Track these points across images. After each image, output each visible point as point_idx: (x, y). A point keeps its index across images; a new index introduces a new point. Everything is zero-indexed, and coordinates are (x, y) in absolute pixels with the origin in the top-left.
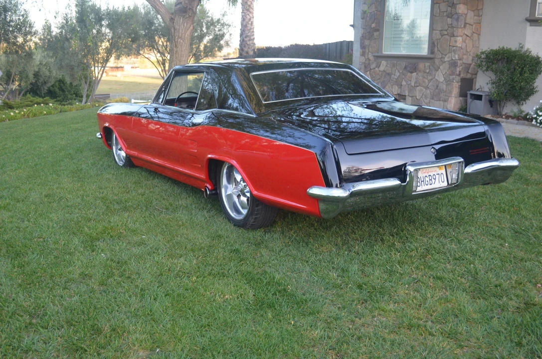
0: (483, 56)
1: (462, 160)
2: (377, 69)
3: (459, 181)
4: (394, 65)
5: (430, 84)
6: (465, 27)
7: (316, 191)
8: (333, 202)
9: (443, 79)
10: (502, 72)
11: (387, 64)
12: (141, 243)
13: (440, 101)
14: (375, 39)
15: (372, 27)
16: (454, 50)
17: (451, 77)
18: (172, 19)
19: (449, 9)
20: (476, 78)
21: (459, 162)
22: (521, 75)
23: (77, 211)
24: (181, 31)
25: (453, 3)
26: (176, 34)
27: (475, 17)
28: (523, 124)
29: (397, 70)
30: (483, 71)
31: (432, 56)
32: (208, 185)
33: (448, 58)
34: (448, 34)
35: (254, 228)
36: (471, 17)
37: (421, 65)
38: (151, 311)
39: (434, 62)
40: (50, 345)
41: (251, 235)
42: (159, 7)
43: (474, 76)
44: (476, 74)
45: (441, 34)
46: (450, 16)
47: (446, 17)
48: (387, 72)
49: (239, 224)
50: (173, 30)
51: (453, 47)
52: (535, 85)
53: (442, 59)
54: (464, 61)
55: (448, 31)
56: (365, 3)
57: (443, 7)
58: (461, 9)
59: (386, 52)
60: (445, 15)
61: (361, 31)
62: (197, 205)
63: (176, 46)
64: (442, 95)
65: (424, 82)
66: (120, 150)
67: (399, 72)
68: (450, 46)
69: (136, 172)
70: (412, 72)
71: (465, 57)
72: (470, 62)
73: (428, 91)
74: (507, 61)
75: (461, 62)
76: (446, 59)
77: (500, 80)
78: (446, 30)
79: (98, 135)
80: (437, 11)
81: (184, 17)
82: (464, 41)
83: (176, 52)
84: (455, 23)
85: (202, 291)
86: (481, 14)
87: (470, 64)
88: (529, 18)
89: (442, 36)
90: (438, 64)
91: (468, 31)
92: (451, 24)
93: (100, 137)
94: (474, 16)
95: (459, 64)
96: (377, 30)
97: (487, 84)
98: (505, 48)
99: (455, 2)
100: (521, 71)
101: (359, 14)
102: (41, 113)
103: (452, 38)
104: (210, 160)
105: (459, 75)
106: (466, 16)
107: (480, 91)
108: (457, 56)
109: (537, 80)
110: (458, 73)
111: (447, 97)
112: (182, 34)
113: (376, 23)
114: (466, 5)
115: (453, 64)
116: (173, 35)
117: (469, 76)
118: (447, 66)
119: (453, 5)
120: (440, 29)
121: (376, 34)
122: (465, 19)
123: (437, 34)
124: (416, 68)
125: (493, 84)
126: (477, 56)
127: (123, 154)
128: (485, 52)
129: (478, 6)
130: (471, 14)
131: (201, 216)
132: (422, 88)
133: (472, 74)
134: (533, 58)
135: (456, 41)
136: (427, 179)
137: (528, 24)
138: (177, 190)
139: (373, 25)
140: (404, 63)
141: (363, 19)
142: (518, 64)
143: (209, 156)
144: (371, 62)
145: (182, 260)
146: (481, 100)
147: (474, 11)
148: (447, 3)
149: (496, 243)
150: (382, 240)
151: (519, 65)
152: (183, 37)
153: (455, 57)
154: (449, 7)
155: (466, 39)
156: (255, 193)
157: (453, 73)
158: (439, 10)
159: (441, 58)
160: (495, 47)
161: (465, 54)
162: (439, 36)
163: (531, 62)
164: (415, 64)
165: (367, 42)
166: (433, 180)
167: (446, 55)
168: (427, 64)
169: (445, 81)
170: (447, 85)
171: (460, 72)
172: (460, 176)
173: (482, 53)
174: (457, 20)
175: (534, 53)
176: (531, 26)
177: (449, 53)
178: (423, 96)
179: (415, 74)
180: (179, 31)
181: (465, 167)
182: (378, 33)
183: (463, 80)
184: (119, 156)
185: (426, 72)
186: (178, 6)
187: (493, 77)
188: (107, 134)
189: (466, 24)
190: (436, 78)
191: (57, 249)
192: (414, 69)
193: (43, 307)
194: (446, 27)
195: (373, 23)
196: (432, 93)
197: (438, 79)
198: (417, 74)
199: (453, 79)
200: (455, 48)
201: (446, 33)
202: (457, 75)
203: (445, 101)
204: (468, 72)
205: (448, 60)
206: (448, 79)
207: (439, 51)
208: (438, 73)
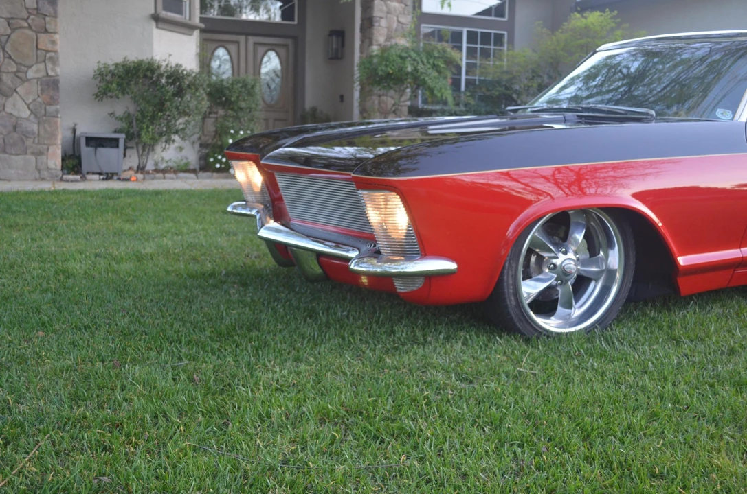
9: (28, 112)
13: (26, 154)
16: (51, 59)
33: (38, 71)
34: (30, 27)
45: (7, 25)
51: (47, 51)
53: (19, 74)
55: (30, 21)
64: (29, 142)
68: (38, 49)
76: (31, 74)
78: (26, 20)
84: (46, 8)
89: (13, 30)
90: (9, 82)
92: (37, 9)
103: (42, 37)
111: (45, 147)
118: (36, 88)
120: (9, 16)
135: (54, 42)
137: (154, 24)
146: (117, 146)
153: (54, 71)
159: (18, 71)
162: (4, 29)
167: (30, 67)
169: (32, 116)
170: (39, 123)
177: (37, 63)
190: (8, 110)
197: (15, 113)
199: (57, 111)
200: (53, 54)
201: (25, 25)
203: (39, 154)
205: (37, 76)
206: (43, 111)
207: (10, 57)
208: (11, 99)
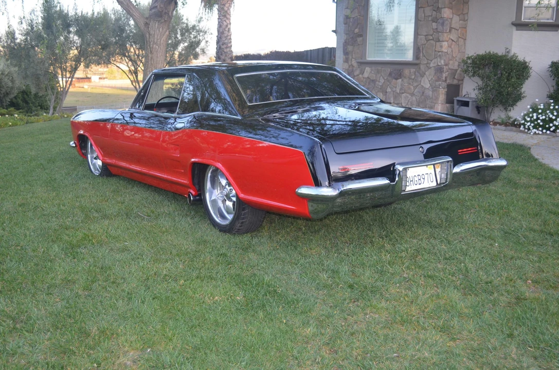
0: (469, 61)
1: (451, 159)
2: (360, 76)
3: (448, 180)
4: (378, 72)
5: (416, 91)
6: (450, 31)
7: (304, 190)
8: (322, 201)
9: (429, 85)
10: (489, 78)
11: (372, 70)
12: (125, 250)
13: (426, 108)
14: (359, 45)
15: (355, 32)
16: (440, 55)
17: (437, 83)
18: (147, 24)
19: (434, 13)
20: (462, 84)
21: (448, 162)
22: (508, 80)
23: (54, 219)
24: (156, 36)
25: (438, 7)
26: (152, 39)
27: (461, 22)
28: (511, 130)
29: (381, 77)
30: (470, 77)
31: (417, 62)
32: (192, 191)
33: (435, 63)
34: (433, 39)
35: (240, 232)
36: (456, 21)
37: (407, 72)
38: (139, 314)
39: (420, 68)
40: (37, 349)
41: (238, 239)
42: (133, 10)
43: (460, 82)
44: (463, 80)
45: (426, 39)
46: (435, 20)
47: (431, 22)
48: (371, 79)
49: (224, 229)
50: (147, 36)
51: (439, 52)
52: (523, 90)
53: (428, 65)
54: (451, 67)
55: (433, 36)
56: (347, 8)
57: (428, 11)
58: (446, 13)
59: (370, 58)
60: (430, 19)
61: (344, 37)
62: (180, 212)
63: (151, 51)
64: (428, 102)
65: (410, 88)
66: (95, 158)
67: (384, 78)
68: (435, 51)
69: (113, 180)
70: (397, 79)
71: (451, 62)
72: (456, 67)
73: (414, 98)
74: (494, 66)
75: (447, 67)
76: (432, 65)
77: (487, 85)
78: (432, 35)
79: (72, 144)
80: (421, 15)
81: (159, 21)
82: (450, 46)
83: (151, 58)
84: (440, 28)
85: (190, 293)
86: (466, 19)
87: (456, 70)
88: (516, 22)
89: (427, 41)
90: (423, 69)
91: (453, 36)
92: (437, 29)
93: (74, 145)
94: (460, 20)
95: (445, 70)
96: (361, 36)
97: (474, 89)
98: (492, 53)
99: (440, 7)
100: (509, 76)
101: (342, 19)
102: (6, 124)
103: (438, 43)
104: (194, 163)
105: (446, 81)
106: (451, 21)
107: (467, 98)
108: (442, 62)
109: (524, 86)
110: (444, 78)
111: (433, 104)
112: (157, 39)
113: (359, 28)
114: (451, 9)
115: (439, 70)
116: (148, 40)
117: (455, 82)
118: (432, 71)
119: (438, 10)
120: (426, 34)
121: (359, 39)
122: (451, 24)
123: (422, 39)
124: (401, 74)
125: (480, 90)
126: (463, 61)
127: (99, 163)
128: (471, 57)
129: (463, 10)
130: (456, 19)
131: (186, 222)
132: (408, 95)
133: (459, 80)
134: (520, 62)
135: (441, 47)
136: (416, 179)
137: (514, 28)
138: (158, 198)
139: (357, 31)
140: (388, 69)
141: (345, 24)
142: (504, 68)
143: (193, 160)
144: (354, 69)
145: (168, 265)
146: (468, 106)
147: (459, 15)
148: (432, 7)
149: (486, 243)
150: (372, 242)
151: (506, 70)
152: (159, 43)
153: (440, 62)
154: (434, 12)
155: (452, 44)
156: (242, 195)
157: (439, 79)
158: (423, 15)
159: (427, 63)
160: (481, 52)
161: (451, 60)
162: (424, 41)
163: (518, 66)
164: (400, 70)
165: (350, 48)
166: (422, 180)
167: (431, 61)
168: (413, 70)
169: (431, 87)
170: (433, 91)
171: (446, 77)
172: (449, 176)
173: (468, 58)
174: (443, 24)
175: (521, 58)
176: (517, 30)
177: (435, 58)
178: (409, 103)
179: (400, 80)
180: (154, 36)
181: (454, 167)
182: (361, 38)
183: (450, 87)
184: (94, 165)
185: (411, 79)
186: (153, 11)
187: (480, 83)
188: (82, 141)
189: (451, 28)
190: (422, 84)
191: (36, 256)
192: (399, 75)
193: (26, 312)
194: (431, 32)
195: (356, 28)
196: (418, 100)
197: (424, 86)
198: (402, 80)
199: (440, 85)
200: (440, 53)
201: (432, 38)
202: (443, 81)
204: (454, 78)
205: (434, 66)
206: (434, 85)
207: (425, 56)
208: (423, 78)
